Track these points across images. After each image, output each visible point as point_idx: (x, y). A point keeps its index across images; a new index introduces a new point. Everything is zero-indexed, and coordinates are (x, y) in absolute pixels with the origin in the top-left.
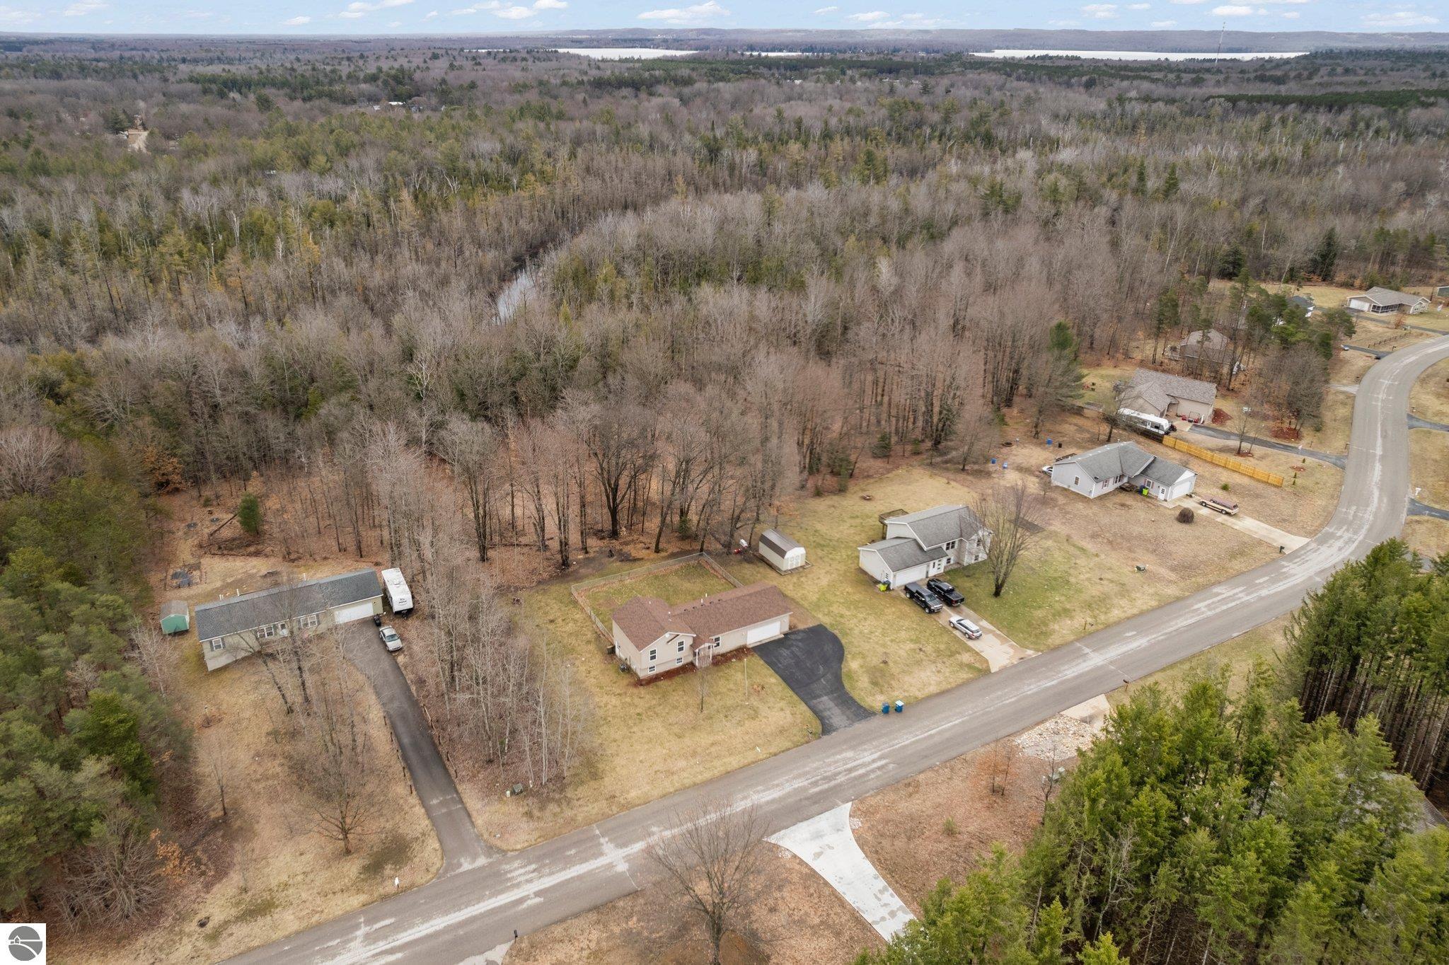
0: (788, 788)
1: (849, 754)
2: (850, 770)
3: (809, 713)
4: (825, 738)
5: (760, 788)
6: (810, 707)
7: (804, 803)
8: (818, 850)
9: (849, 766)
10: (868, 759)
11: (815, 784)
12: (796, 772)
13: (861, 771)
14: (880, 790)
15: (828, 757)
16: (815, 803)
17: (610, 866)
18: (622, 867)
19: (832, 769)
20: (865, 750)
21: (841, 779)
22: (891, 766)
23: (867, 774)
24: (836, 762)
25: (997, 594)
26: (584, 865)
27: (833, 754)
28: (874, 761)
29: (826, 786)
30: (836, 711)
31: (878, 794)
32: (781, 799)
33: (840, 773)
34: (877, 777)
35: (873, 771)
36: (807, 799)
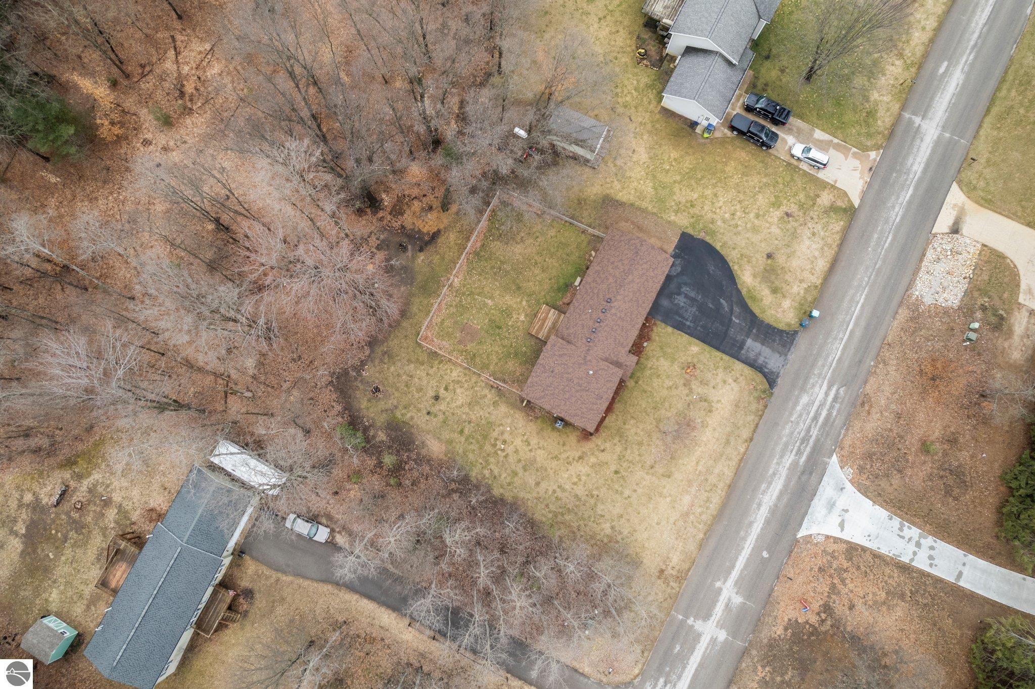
0: (784, 472)
1: (805, 399)
2: (816, 418)
3: (747, 370)
4: (776, 390)
5: (764, 486)
6: (743, 362)
7: (804, 478)
8: (840, 519)
9: (812, 414)
10: (821, 396)
11: (799, 453)
12: (779, 449)
13: (824, 413)
14: (847, 424)
15: (791, 414)
16: (811, 473)
17: (713, 641)
18: (722, 635)
19: (802, 427)
20: (813, 386)
21: (815, 433)
22: (842, 391)
23: (829, 415)
24: (800, 416)
25: (808, 78)
26: (695, 654)
27: (794, 408)
28: (827, 394)
29: (808, 449)
30: (766, 351)
31: (847, 429)
32: (786, 486)
33: (810, 427)
34: (839, 411)
35: (832, 407)
36: (803, 473)
